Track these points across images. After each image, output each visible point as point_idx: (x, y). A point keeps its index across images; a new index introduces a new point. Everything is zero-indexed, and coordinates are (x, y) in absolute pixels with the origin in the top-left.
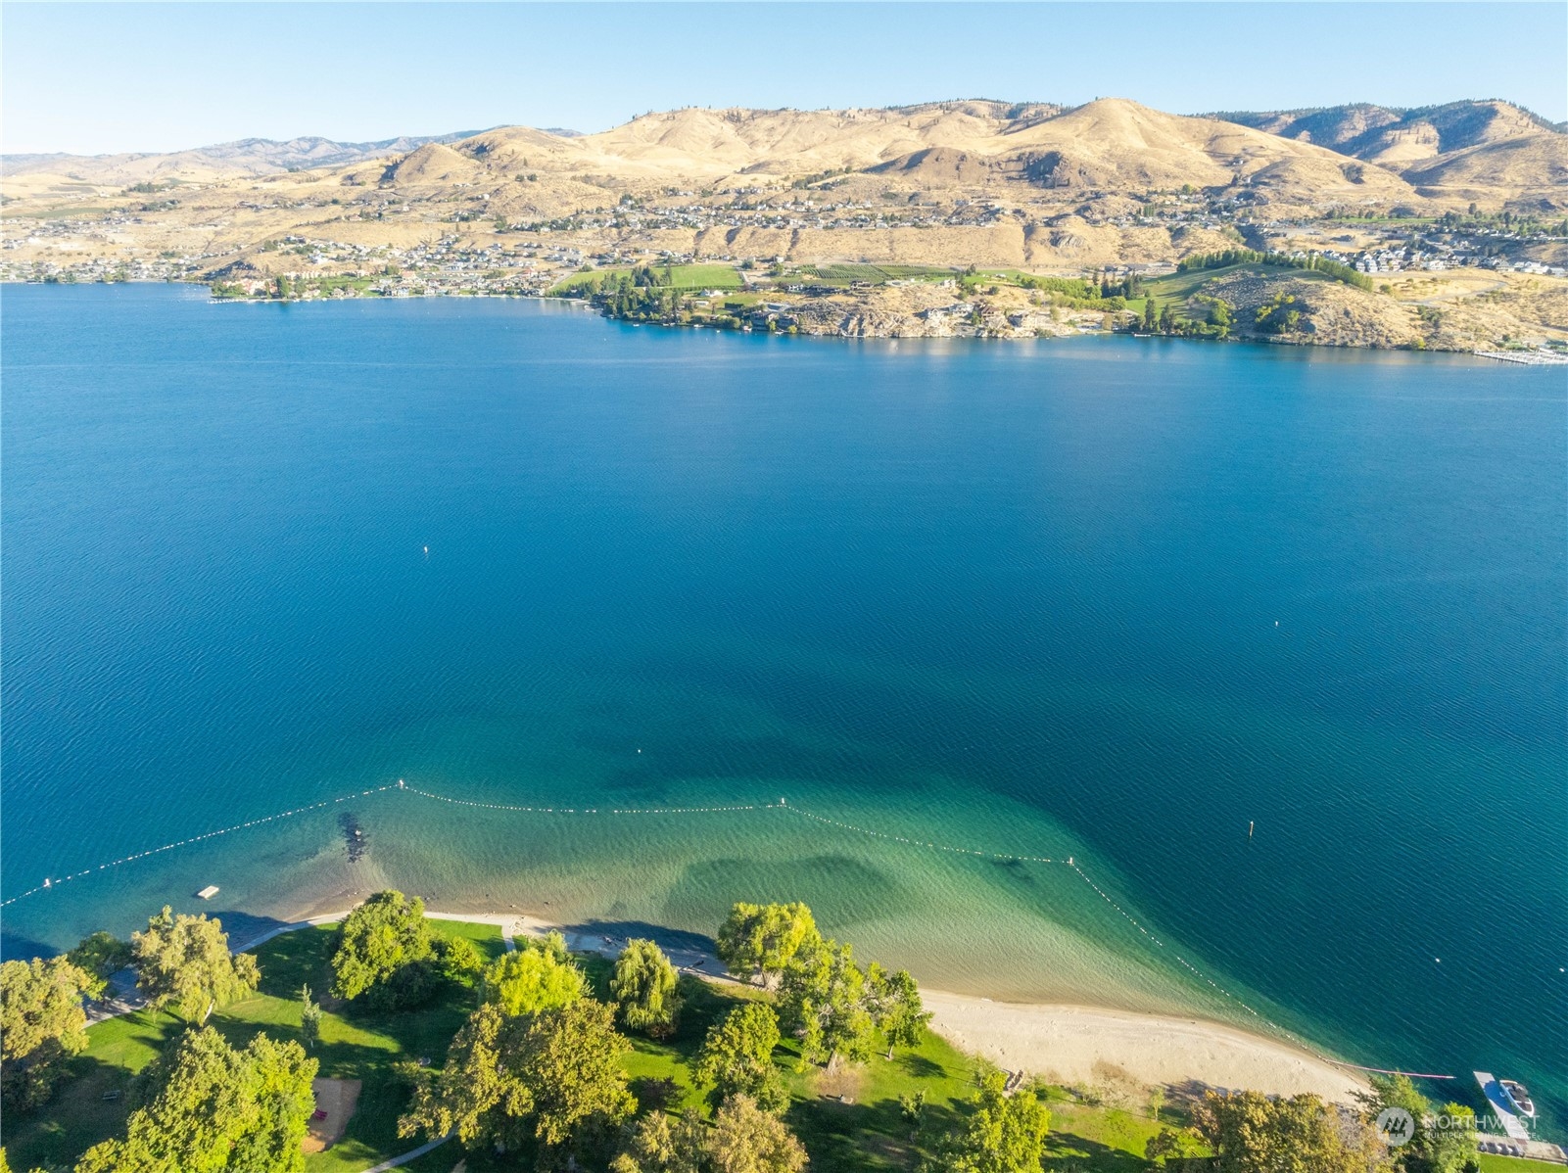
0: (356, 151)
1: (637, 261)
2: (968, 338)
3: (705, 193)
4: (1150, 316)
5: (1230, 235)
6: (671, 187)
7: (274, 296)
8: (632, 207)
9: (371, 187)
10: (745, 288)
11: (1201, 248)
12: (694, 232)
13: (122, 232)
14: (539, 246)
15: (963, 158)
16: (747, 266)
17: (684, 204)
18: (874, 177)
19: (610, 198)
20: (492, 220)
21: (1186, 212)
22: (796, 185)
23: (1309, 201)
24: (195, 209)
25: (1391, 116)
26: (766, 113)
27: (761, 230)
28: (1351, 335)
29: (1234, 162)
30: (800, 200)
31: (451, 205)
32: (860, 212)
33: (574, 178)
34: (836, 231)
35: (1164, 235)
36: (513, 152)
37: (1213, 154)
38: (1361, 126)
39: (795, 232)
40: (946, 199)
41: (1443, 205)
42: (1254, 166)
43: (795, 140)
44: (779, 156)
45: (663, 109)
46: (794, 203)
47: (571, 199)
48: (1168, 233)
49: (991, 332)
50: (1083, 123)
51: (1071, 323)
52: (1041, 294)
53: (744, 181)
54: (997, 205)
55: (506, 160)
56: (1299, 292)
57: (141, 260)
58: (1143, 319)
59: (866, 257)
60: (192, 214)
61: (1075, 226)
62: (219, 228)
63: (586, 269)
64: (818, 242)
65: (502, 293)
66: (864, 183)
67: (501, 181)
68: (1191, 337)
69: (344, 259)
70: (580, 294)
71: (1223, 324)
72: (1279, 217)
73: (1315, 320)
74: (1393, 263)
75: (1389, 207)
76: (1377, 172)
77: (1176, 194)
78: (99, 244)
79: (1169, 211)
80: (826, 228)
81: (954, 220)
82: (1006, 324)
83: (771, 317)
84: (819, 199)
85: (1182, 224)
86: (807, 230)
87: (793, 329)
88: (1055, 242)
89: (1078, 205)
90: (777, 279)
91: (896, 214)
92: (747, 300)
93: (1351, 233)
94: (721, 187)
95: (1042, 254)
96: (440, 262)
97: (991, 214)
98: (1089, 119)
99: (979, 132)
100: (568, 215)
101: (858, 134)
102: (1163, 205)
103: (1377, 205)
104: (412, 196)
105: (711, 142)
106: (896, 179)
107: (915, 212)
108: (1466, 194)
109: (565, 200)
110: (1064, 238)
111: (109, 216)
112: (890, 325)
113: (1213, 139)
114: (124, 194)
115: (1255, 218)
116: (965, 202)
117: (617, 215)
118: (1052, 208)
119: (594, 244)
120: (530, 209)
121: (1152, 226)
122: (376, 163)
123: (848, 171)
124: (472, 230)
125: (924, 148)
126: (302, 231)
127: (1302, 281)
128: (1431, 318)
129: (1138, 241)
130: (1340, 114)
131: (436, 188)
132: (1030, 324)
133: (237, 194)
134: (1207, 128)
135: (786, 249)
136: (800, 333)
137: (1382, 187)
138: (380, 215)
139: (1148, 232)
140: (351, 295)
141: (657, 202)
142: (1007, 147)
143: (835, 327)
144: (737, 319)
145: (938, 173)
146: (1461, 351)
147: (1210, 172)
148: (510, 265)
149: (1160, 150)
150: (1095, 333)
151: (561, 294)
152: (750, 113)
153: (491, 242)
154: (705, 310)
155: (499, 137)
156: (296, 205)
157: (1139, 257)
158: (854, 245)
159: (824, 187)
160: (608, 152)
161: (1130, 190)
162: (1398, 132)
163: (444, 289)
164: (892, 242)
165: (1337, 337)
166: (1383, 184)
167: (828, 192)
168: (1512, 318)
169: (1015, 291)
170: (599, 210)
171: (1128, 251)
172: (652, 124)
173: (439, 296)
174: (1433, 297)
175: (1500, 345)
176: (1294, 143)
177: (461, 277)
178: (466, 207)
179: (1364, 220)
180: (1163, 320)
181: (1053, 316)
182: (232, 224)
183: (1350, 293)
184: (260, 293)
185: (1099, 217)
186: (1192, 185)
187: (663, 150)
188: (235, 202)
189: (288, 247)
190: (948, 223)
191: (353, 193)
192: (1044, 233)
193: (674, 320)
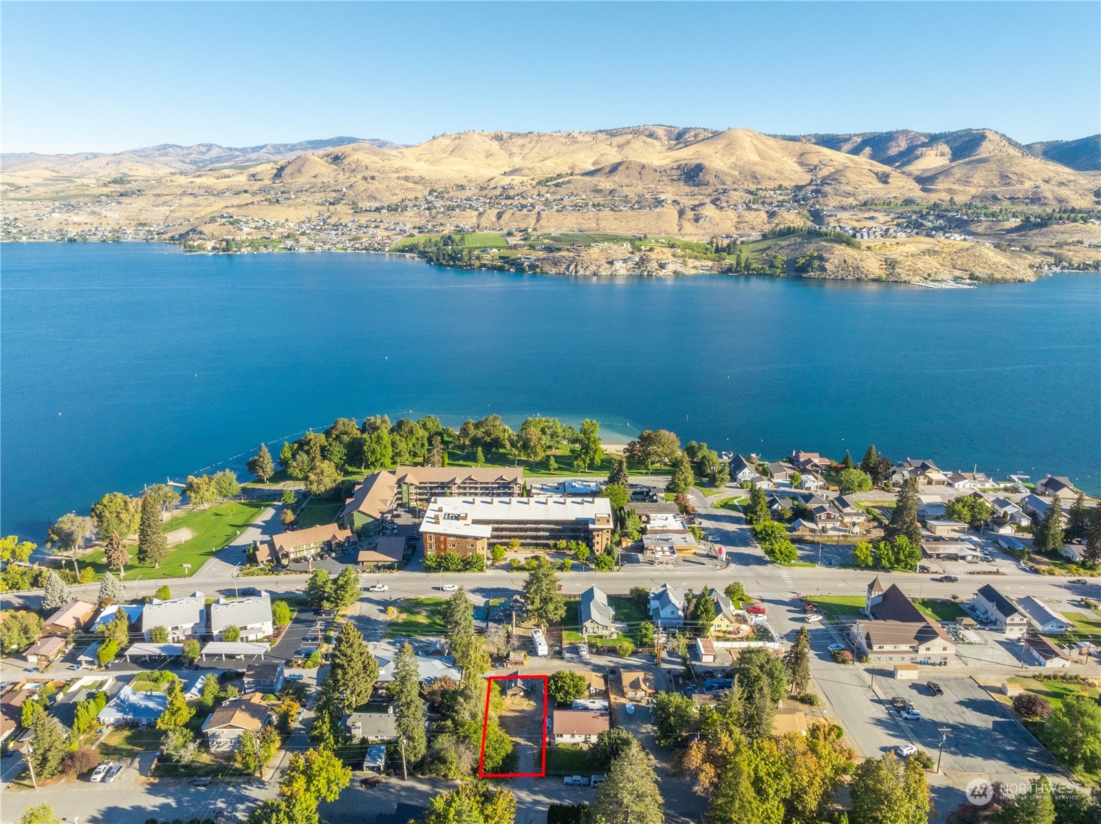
0: (237, 153)
1: (443, 231)
2: (636, 276)
3: (482, 189)
4: (738, 264)
5: (803, 216)
6: (460, 184)
7: (224, 251)
8: (437, 197)
9: (267, 182)
10: (510, 248)
11: (785, 224)
12: (477, 213)
13: (111, 210)
14: (381, 221)
15: (643, 167)
16: (510, 234)
17: (469, 195)
18: (588, 178)
19: (422, 191)
20: (349, 204)
21: (779, 202)
22: (539, 183)
23: (854, 195)
24: (154, 195)
25: (922, 138)
26: (519, 135)
27: (518, 212)
28: (847, 273)
29: (813, 169)
30: (542, 193)
31: (322, 194)
32: (578, 201)
33: (398, 178)
34: (564, 213)
35: (764, 216)
36: (358, 160)
37: (801, 164)
38: (903, 145)
39: (539, 213)
40: (631, 193)
41: (933, 198)
42: (825, 172)
43: (538, 153)
44: (528, 164)
45: (453, 132)
46: (538, 195)
47: (398, 192)
48: (766, 215)
49: (649, 272)
50: (720, 144)
51: (695, 267)
52: (679, 251)
53: (506, 181)
54: (663, 197)
55: (354, 166)
56: (821, 250)
57: (125, 228)
58: (735, 266)
59: (582, 229)
60: (154, 199)
61: (709, 211)
62: (172, 208)
63: (412, 235)
64: (553, 220)
65: (362, 250)
66: (582, 182)
67: (352, 180)
68: (761, 275)
69: (260, 228)
70: (411, 250)
71: (778, 268)
72: (834, 204)
73: (827, 265)
74: (877, 233)
75: (902, 199)
76: (899, 177)
77: (774, 190)
78: (97, 217)
79: (767, 201)
80: (558, 211)
81: (636, 206)
82: (657, 267)
83: (526, 264)
84: (554, 193)
85: (775, 209)
86: (546, 212)
87: (538, 270)
88: (697, 220)
89: (713, 197)
90: (528, 242)
91: (601, 203)
92: (511, 254)
93: (876, 215)
94: (492, 185)
95: (689, 227)
96: (320, 230)
97: (659, 203)
98: (725, 141)
99: (655, 149)
100: (396, 201)
101: (578, 149)
102: (765, 197)
103: (895, 197)
104: (295, 188)
105: (484, 154)
106: (602, 180)
107: (612, 201)
108: (950, 191)
109: (394, 192)
110: (702, 218)
111: (99, 199)
112: (593, 268)
113: (802, 155)
114: (105, 185)
115: (820, 205)
116: (643, 195)
117: (428, 202)
118: (696, 199)
119: (415, 220)
120: (372, 197)
121: (756, 210)
122: (269, 167)
123: (572, 174)
124: (338, 210)
125: (621, 160)
126: (230, 210)
127: (825, 244)
128: (891, 264)
129: (747, 220)
130: (890, 137)
131: (311, 183)
132: (671, 268)
133: (181, 186)
135: (533, 224)
136: (542, 272)
137: (902, 186)
138: (278, 201)
139: (754, 214)
140: (270, 250)
141: (452, 194)
142: (671, 160)
143: (562, 269)
144: (506, 265)
145: (628, 176)
146: (905, 282)
147: (797, 176)
148: (364, 233)
149: (767, 162)
150: (708, 273)
151: (399, 251)
152: (509, 135)
153: (351, 218)
154: (487, 260)
155: (347, 150)
156: (220, 194)
157: (747, 229)
158: (575, 221)
159: (557, 185)
160: (418, 160)
161: (746, 187)
162: (925, 149)
163: (326, 247)
164: (598, 220)
165: (839, 274)
166: (901, 184)
167: (559, 188)
168: (936, 264)
169: (664, 249)
170: (416, 199)
171: (741, 226)
172: (446, 142)
173: (324, 251)
174: (895, 253)
175: (926, 279)
176: (855, 157)
177: (335, 240)
178: (332, 196)
179: (885, 207)
180: (746, 266)
181: (684, 263)
182: (181, 206)
183: (849, 251)
184: (214, 248)
185: (724, 204)
186: (785, 184)
187: (452, 159)
188: (180, 191)
189: (224, 220)
190: (632, 208)
191: (256, 186)
192: (690, 214)
193: (470, 265)
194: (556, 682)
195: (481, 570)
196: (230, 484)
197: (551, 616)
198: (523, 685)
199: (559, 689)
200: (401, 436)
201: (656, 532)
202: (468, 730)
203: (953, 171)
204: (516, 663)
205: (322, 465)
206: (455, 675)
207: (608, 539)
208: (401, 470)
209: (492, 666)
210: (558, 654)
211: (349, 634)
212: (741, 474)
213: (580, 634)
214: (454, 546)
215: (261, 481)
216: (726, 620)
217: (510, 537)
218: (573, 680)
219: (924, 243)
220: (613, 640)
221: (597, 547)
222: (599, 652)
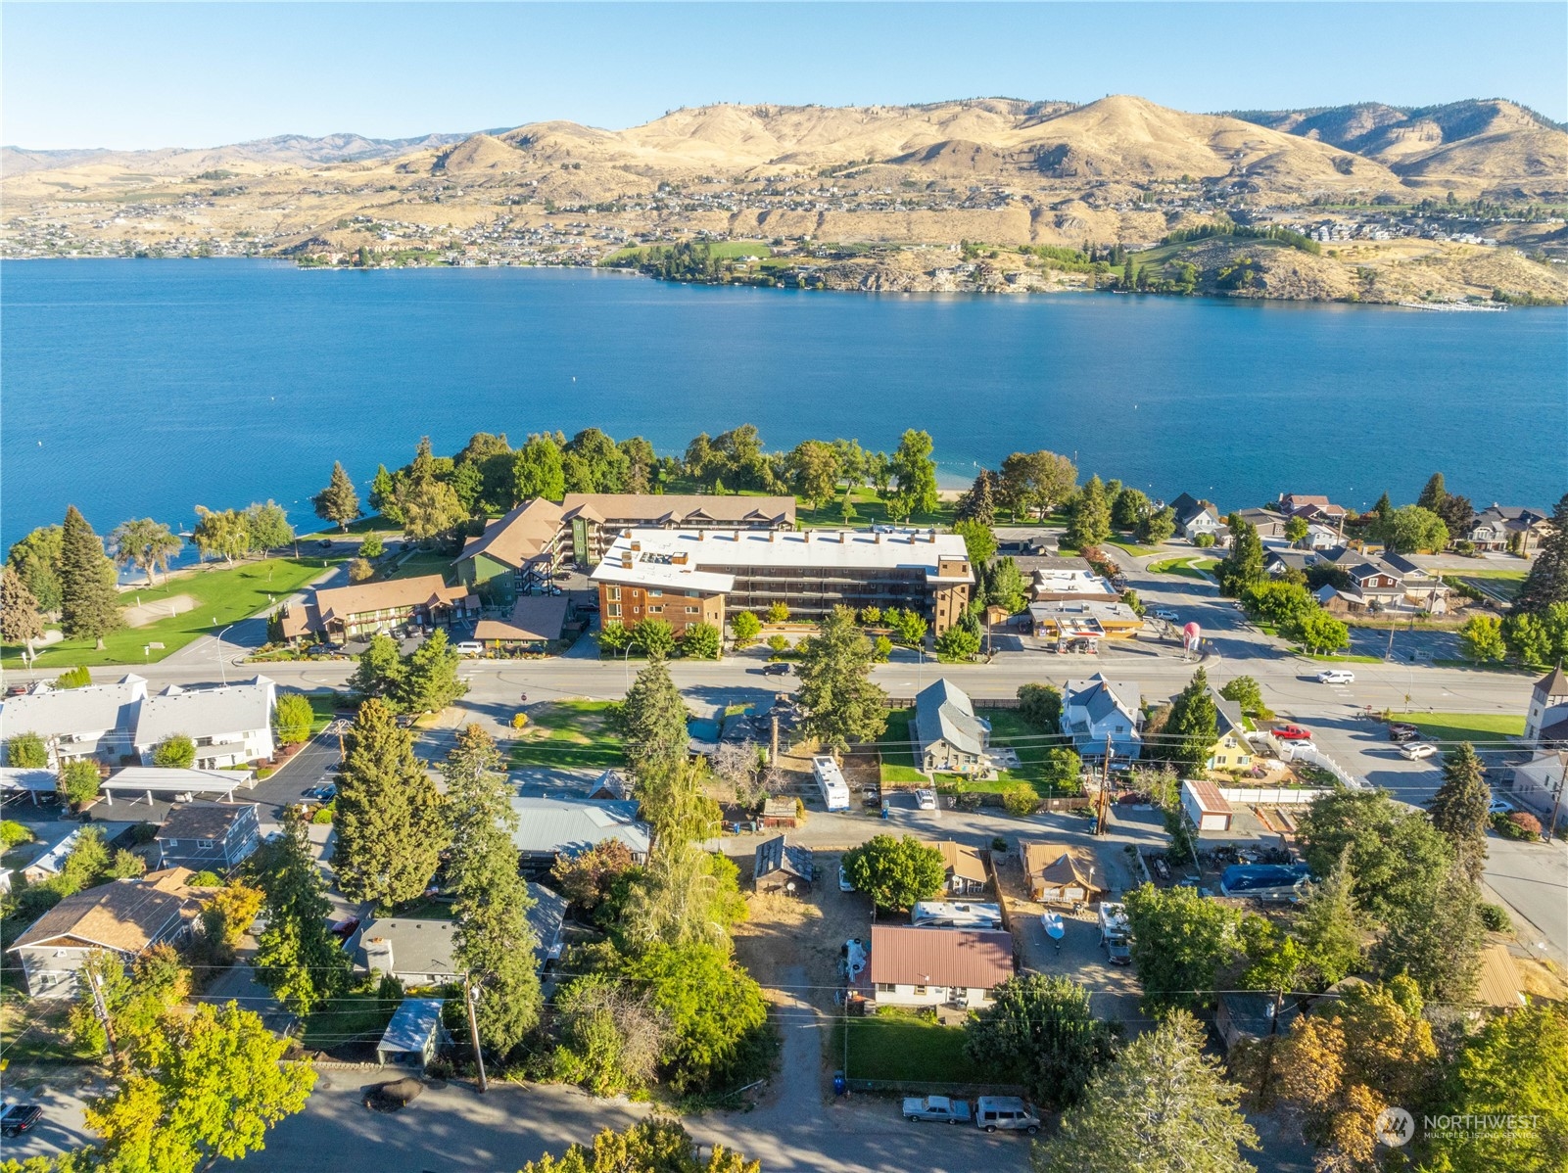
0: (387, 147)
1: (677, 238)
2: (970, 292)
3: (737, 181)
4: (1128, 276)
5: (1218, 217)
6: (705, 176)
7: (356, 265)
8: (670, 193)
9: (424, 175)
10: (777, 257)
12: (728, 214)
13: (199, 214)
14: (588, 226)
15: (978, 150)
16: (777, 242)
17: (718, 190)
18: (895, 167)
19: (648, 185)
20: (541, 203)
21: (1183, 199)
22: (822, 173)
23: (1298, 190)
24: (262, 194)
25: (1398, 114)
26: (793, 109)
27: (790, 213)
28: (1297, 290)
29: (1234, 155)
30: (826, 187)
31: (502, 190)
32: (880, 197)
33: (614, 167)
34: (859, 213)
35: (1160, 218)
36: (556, 143)
37: (1216, 148)
38: (1368, 124)
39: (821, 214)
40: (961, 189)
41: (1422, 194)
42: (1253, 157)
43: (821, 134)
44: (805, 148)
45: (696, 107)
46: (820, 190)
47: (613, 186)
48: (1164, 217)
49: (989, 287)
50: (1094, 118)
51: (1060, 282)
52: (1035, 258)
53: (773, 171)
54: (1007, 191)
55: (549, 151)
56: (1257, 256)
57: (218, 239)
58: (1121, 281)
59: (885, 237)
60: (261, 199)
61: (1078, 210)
62: (287, 211)
63: (631, 245)
64: (842, 223)
65: (558, 264)
66: (885, 172)
67: (547, 169)
68: (1163, 292)
69: (410, 236)
70: (629, 264)
71: (1189, 283)
72: (1268, 203)
73: (1267, 278)
74: (1343, 233)
75: (1372, 195)
76: (1367, 165)
77: (1175, 183)
78: (179, 224)
79: (1166, 198)
80: (849, 211)
81: (967, 204)
82: (1002, 280)
83: (801, 276)
84: (843, 186)
85: (1177, 209)
86: (832, 213)
87: (820, 285)
88: (1059, 224)
89: (1083, 192)
91: (914, 199)
92: (779, 263)
93: (1333, 218)
94: (752, 176)
95: (1047, 230)
96: (497, 239)
97: (1002, 199)
98: (1099, 115)
99: (995, 127)
100: (610, 199)
101: (880, 128)
102: (1162, 192)
103: (1362, 193)
104: (464, 183)
105: (741, 136)
106: (916, 169)
107: (933, 198)
108: (1446, 184)
109: (607, 186)
110: (1067, 220)
111: (182, 200)
112: (903, 281)
113: (1217, 134)
114: (192, 181)
115: (1246, 204)
116: (978, 188)
117: (656, 200)
118: (1058, 195)
119: (637, 224)
120: (575, 193)
121: (1149, 210)
122: (427, 154)
123: (870, 162)
124: (524, 212)
125: (943, 141)
126: (368, 212)
127: (1261, 247)
128: (1368, 277)
129: (1135, 224)
130: (1349, 113)
131: (486, 175)
132: (1023, 281)
133: (300, 181)
134: (1211, 124)
135: (812, 229)
136: (825, 288)
137: (1371, 177)
138: (437, 199)
139: (1146, 216)
140: (424, 265)
141: (692, 189)
142: (1021, 140)
143: (856, 283)
144: (772, 278)
145: (955, 164)
146: (1390, 303)
147: (1209, 164)
148: (562, 242)
149: (1165, 144)
150: (1080, 289)
151: (612, 265)
152: (778, 109)
153: (543, 222)
154: (742, 272)
155: (542, 131)
156: (356, 191)
157: (1135, 237)
158: (875, 226)
159: (848, 176)
160: (644, 144)
161: (1133, 179)
162: (1403, 130)
163: (506, 261)
164: (909, 223)
165: (1286, 292)
166: (1371, 175)
167: (851, 180)
168: (1439, 278)
169: (1012, 256)
170: (639, 196)
171: (1126, 233)
172: (684, 119)
173: (502, 266)
174: (1373, 260)
175: (1423, 299)
176: (1299, 139)
177: (519, 251)
178: (516, 192)
179: (1347, 206)
180: (1140, 279)
181: (1044, 276)
182: (299, 208)
183: (1301, 256)
184: (341, 262)
185: (1101, 202)
186: (1192, 175)
187: (695, 142)
188: (298, 188)
189: (358, 225)
190: (961, 207)
191: (408, 180)
192: (1049, 216)
193: (717, 279)
194: (872, 862)
195: (712, 656)
196: (274, 526)
197: (855, 728)
198: (794, 866)
199: (878, 877)
200: (582, 456)
201: (1056, 598)
202: (652, 965)
203: (1452, 154)
204: (778, 823)
205: (432, 489)
206: (635, 839)
207: (962, 605)
208: (573, 500)
209: (725, 828)
210: (873, 807)
211: (372, 728)
212: (1193, 523)
213: (917, 771)
214: (659, 609)
215: (339, 530)
216: (1238, 746)
217: (769, 601)
218: (912, 857)
219: (1419, 247)
220: (991, 783)
221: (941, 621)
222: (963, 805)
